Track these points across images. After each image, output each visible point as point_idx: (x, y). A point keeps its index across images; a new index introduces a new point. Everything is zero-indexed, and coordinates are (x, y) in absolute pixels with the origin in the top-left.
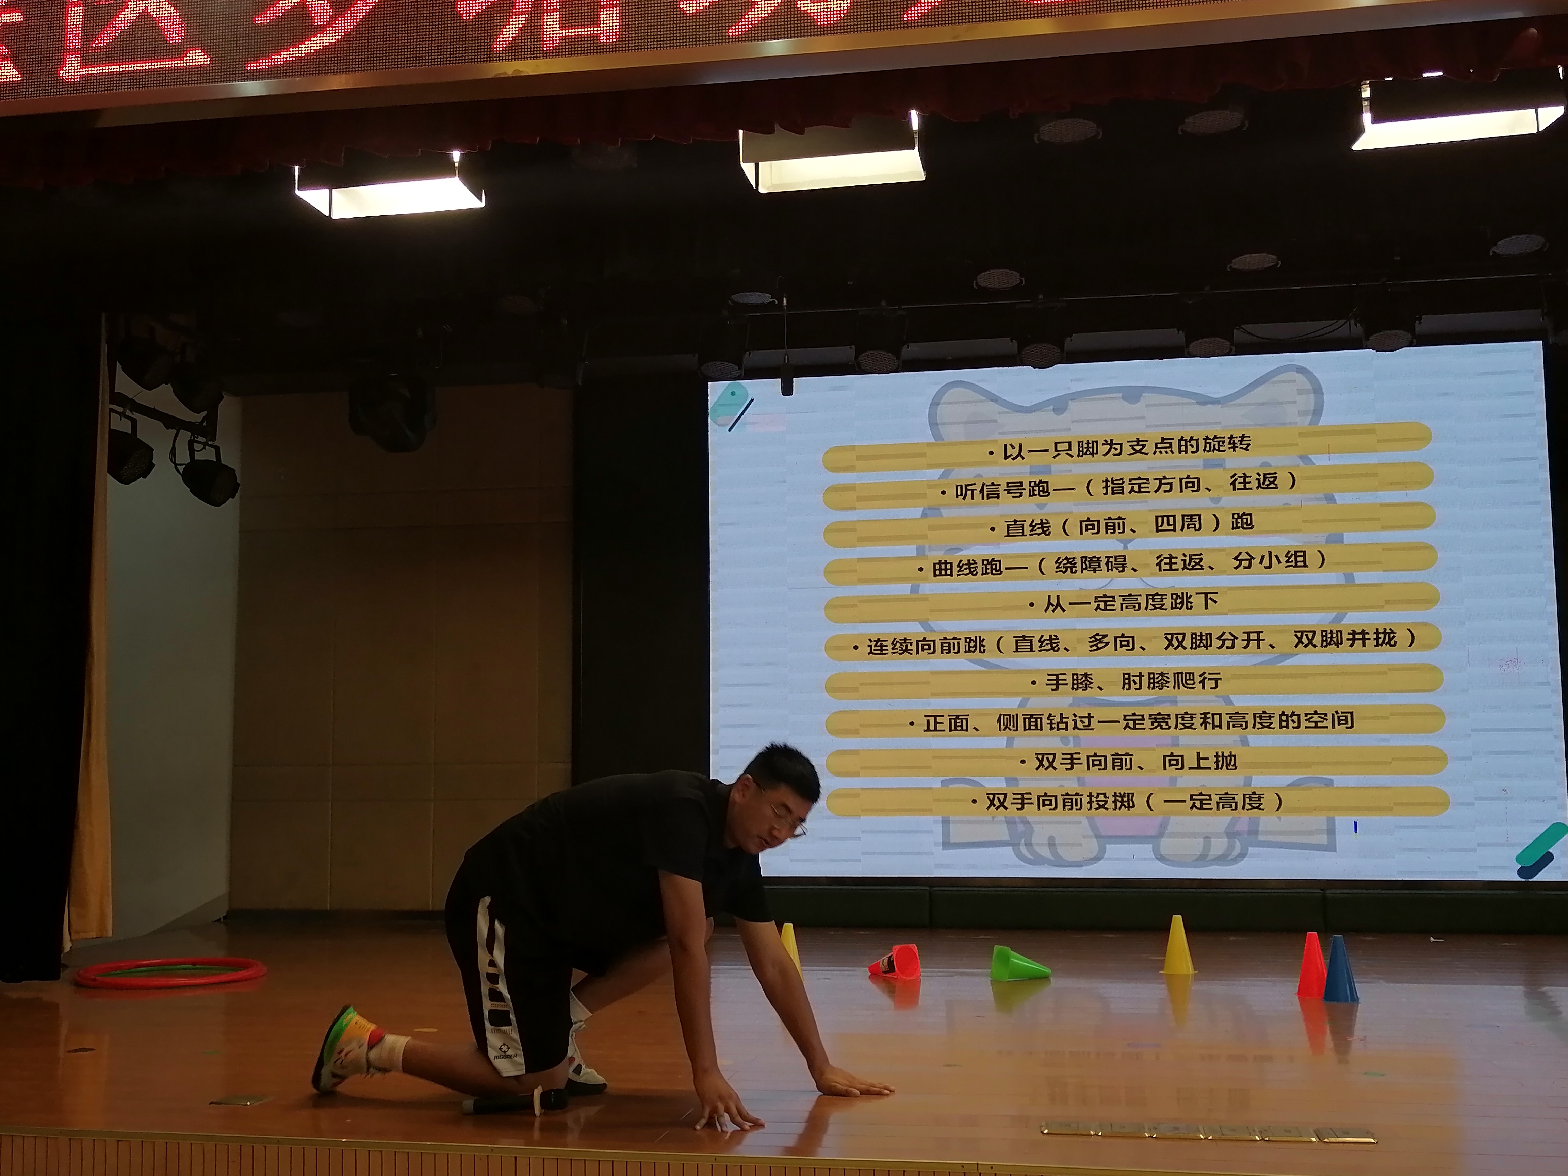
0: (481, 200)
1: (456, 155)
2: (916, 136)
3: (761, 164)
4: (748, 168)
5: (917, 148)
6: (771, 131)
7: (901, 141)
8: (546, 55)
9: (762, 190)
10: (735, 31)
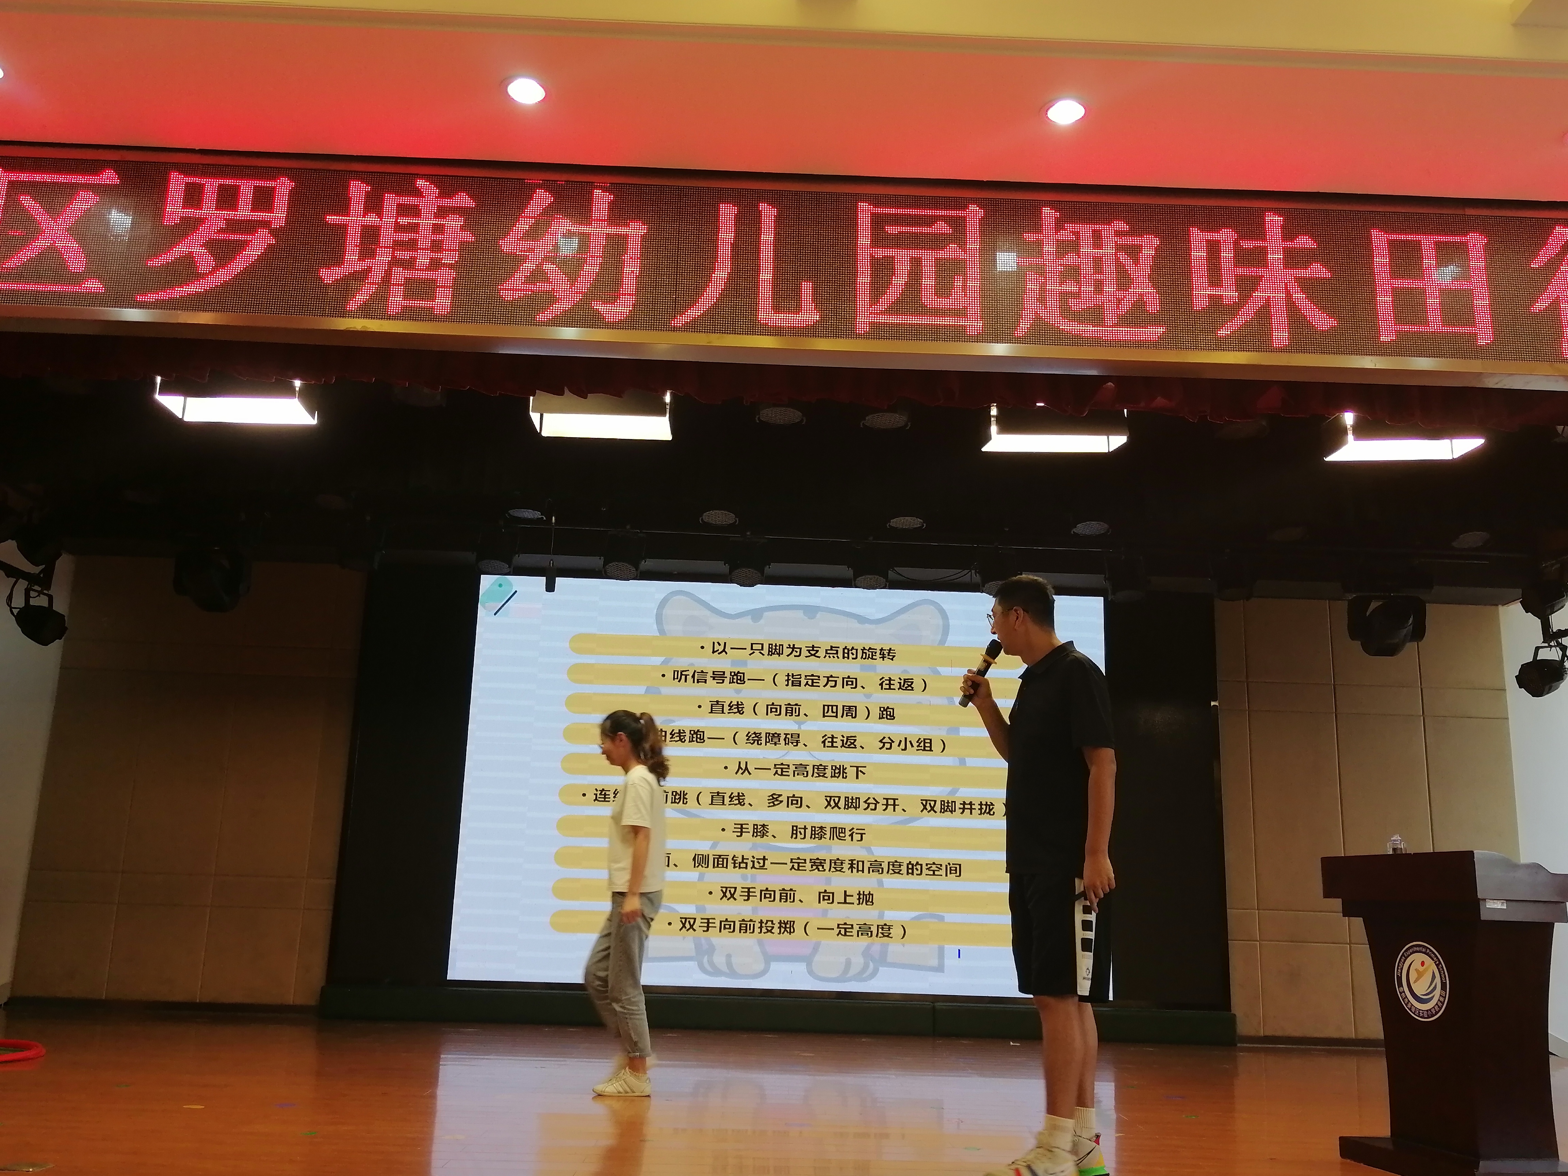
0: (314, 419)
1: (298, 383)
2: (668, 407)
3: (545, 415)
4: (535, 417)
5: (668, 415)
6: (560, 393)
7: (657, 409)
8: (389, 318)
9: (545, 434)
10: (540, 317)
